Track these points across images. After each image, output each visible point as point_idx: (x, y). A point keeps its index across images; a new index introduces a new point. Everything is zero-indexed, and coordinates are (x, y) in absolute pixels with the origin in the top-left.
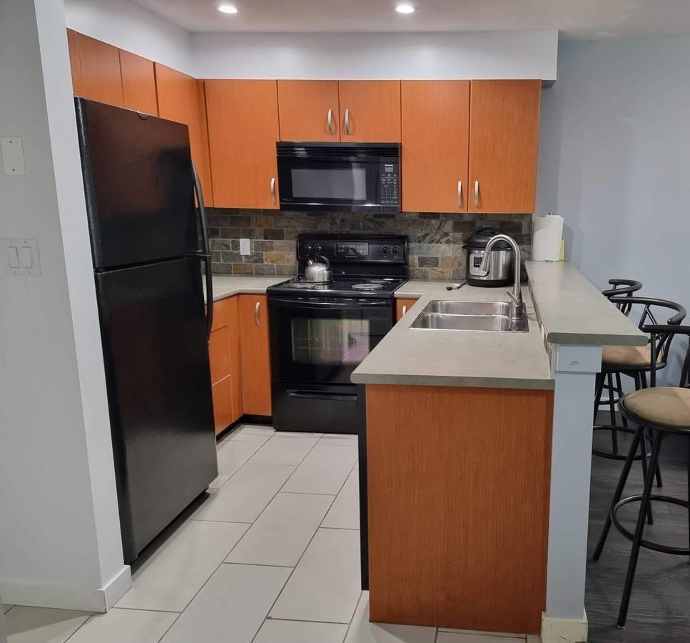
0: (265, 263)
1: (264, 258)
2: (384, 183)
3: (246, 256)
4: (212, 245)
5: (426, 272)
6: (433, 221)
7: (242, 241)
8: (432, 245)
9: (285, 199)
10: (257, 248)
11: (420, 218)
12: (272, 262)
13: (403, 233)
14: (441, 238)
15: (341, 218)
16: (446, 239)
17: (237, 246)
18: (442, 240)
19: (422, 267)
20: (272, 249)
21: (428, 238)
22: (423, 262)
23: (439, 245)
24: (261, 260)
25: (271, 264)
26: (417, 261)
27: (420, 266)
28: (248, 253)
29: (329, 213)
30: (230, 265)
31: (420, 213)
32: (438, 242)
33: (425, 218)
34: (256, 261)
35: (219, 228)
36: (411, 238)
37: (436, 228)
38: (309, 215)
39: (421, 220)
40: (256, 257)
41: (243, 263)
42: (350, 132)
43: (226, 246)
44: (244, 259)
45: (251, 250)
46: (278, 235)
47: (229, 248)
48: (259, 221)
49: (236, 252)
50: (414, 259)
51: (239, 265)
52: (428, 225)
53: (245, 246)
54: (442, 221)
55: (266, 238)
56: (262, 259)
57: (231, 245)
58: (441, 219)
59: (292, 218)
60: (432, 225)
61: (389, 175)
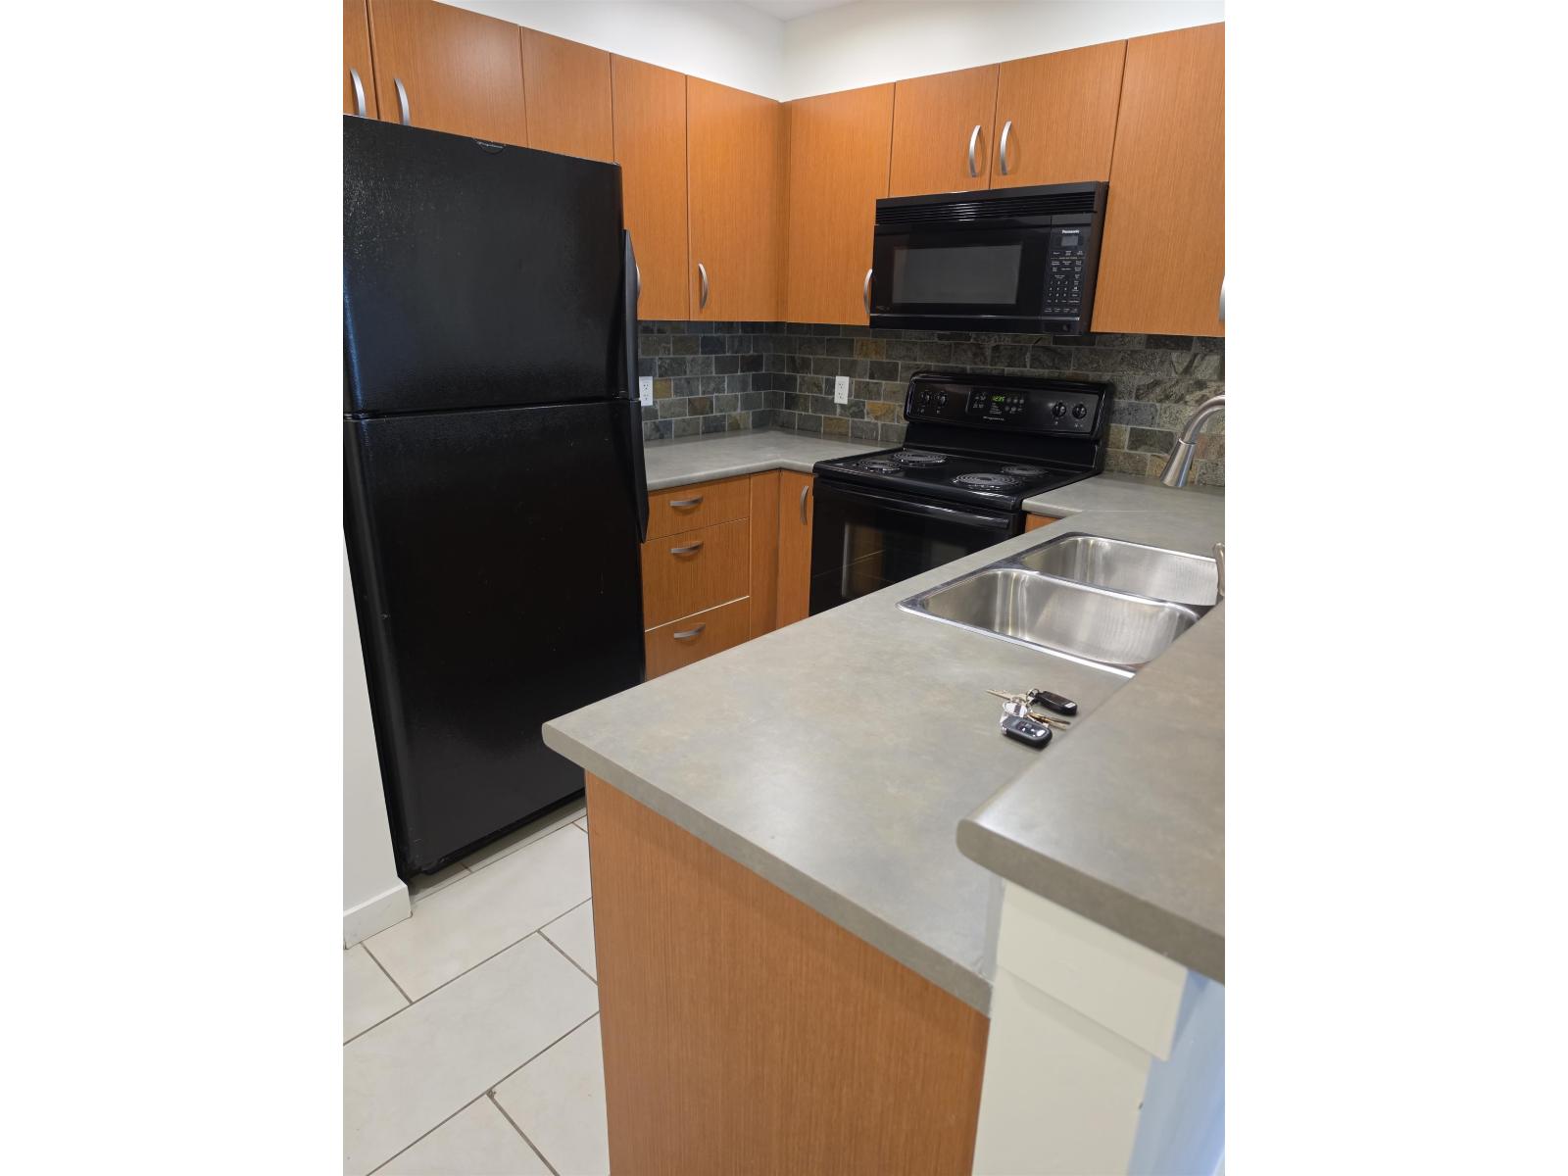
0: (866, 420)
1: (865, 411)
2: (1055, 270)
3: (842, 406)
4: (800, 384)
5: (1143, 460)
6: (1175, 356)
7: (839, 379)
8: (1165, 405)
9: (878, 307)
10: (857, 391)
11: (1147, 348)
12: (876, 418)
13: (1106, 377)
14: (1188, 392)
15: (993, 344)
16: (1198, 394)
17: (831, 386)
18: (1188, 398)
19: (1136, 449)
20: (878, 396)
21: (1158, 390)
22: (1139, 439)
23: (1180, 406)
24: (860, 414)
25: (873, 421)
26: (1126, 437)
27: (1130, 448)
28: (845, 401)
29: (973, 334)
30: (821, 417)
31: (1150, 337)
32: (1180, 399)
33: (1157, 347)
34: (854, 415)
35: (811, 357)
36: (1121, 388)
37: (1180, 369)
38: (940, 337)
39: (1148, 350)
40: (855, 408)
41: (837, 416)
42: (1008, 169)
43: (818, 387)
44: (838, 410)
45: (849, 396)
46: (890, 373)
47: (820, 391)
48: (865, 348)
49: (830, 397)
50: (1121, 433)
51: (831, 419)
52: (1162, 362)
53: (842, 389)
54: (1195, 356)
55: (872, 377)
56: (862, 411)
57: (824, 386)
58: (1193, 351)
59: (914, 344)
60: (1172, 362)
61: (1068, 253)
